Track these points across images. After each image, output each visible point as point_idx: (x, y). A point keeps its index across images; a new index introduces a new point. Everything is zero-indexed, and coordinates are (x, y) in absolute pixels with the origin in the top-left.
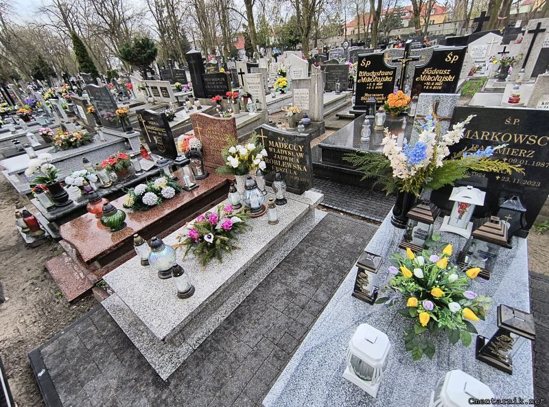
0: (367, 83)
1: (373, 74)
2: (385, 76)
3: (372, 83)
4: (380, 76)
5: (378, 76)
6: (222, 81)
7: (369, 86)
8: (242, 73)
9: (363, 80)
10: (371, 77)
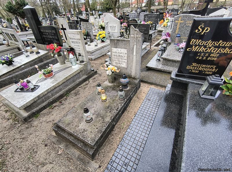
0: (198, 52)
1: (210, 43)
2: (224, 47)
3: (205, 53)
4: (219, 47)
5: (215, 47)
6: (54, 33)
7: (200, 56)
8: (64, 29)
9: (194, 49)
10: (205, 47)
